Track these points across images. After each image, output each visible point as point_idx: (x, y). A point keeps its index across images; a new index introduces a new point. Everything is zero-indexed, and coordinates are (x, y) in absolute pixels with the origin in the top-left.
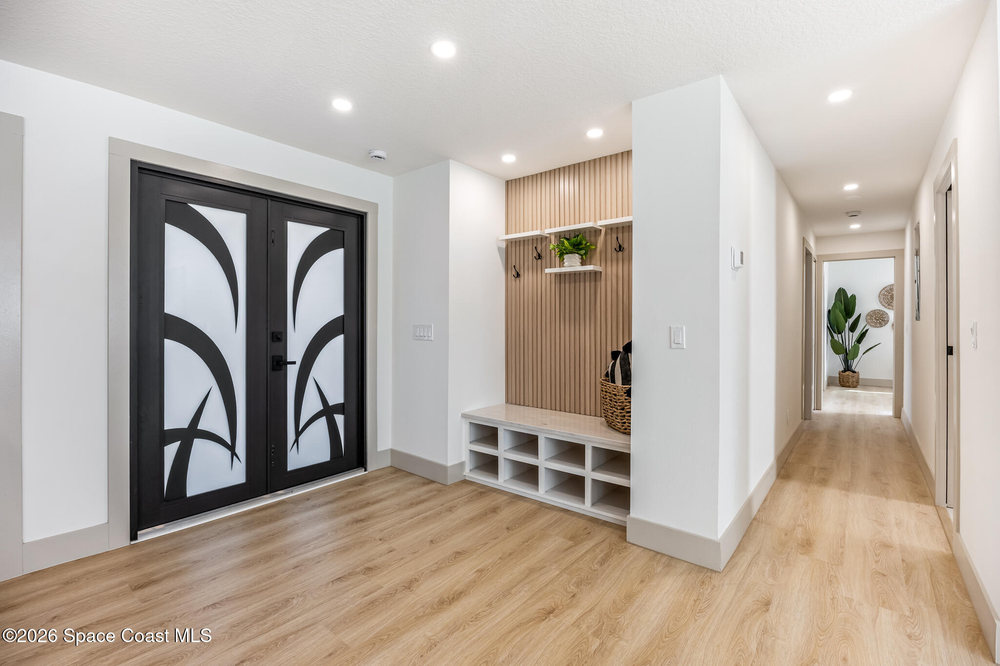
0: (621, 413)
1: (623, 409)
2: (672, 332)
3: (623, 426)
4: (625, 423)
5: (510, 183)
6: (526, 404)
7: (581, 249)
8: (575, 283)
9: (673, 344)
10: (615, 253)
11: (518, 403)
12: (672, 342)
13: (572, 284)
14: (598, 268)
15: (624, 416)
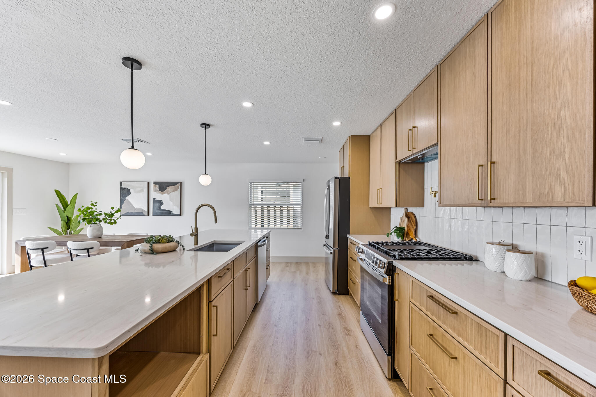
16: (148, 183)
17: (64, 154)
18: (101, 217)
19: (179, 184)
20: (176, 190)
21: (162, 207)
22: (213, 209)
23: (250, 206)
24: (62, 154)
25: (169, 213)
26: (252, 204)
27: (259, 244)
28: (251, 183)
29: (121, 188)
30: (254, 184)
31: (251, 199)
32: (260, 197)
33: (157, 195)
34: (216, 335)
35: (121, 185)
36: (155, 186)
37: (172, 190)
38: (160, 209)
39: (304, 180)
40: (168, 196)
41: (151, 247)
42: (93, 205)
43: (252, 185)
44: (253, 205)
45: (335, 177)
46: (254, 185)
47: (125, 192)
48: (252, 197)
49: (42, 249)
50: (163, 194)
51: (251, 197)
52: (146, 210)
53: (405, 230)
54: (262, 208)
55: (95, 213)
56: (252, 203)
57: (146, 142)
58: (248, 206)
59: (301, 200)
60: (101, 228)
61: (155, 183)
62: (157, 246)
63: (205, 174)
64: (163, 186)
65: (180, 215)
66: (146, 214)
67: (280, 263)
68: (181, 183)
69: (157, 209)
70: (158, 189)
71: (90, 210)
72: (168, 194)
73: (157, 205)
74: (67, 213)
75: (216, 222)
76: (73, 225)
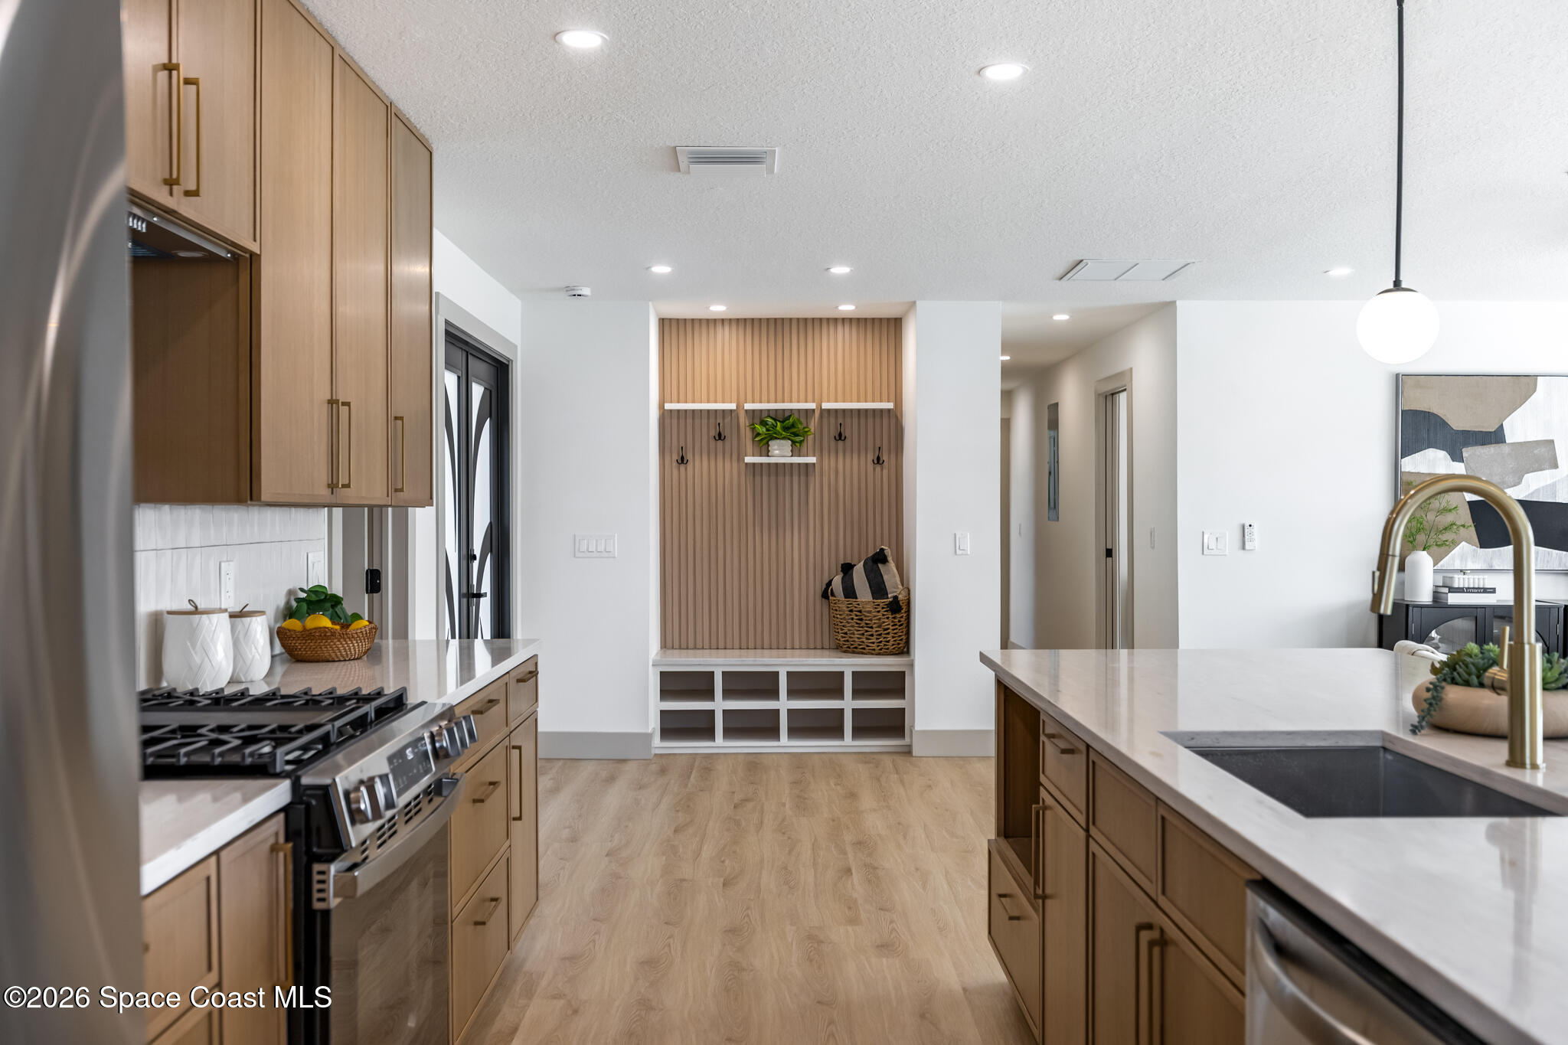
0: (877, 631)
1: (879, 627)
2: (957, 539)
3: (878, 646)
4: (881, 642)
5: (667, 324)
6: (699, 645)
7: (796, 435)
8: (777, 476)
9: (958, 550)
10: (833, 442)
11: (684, 645)
12: (958, 547)
13: (773, 478)
14: (812, 460)
15: (880, 635)
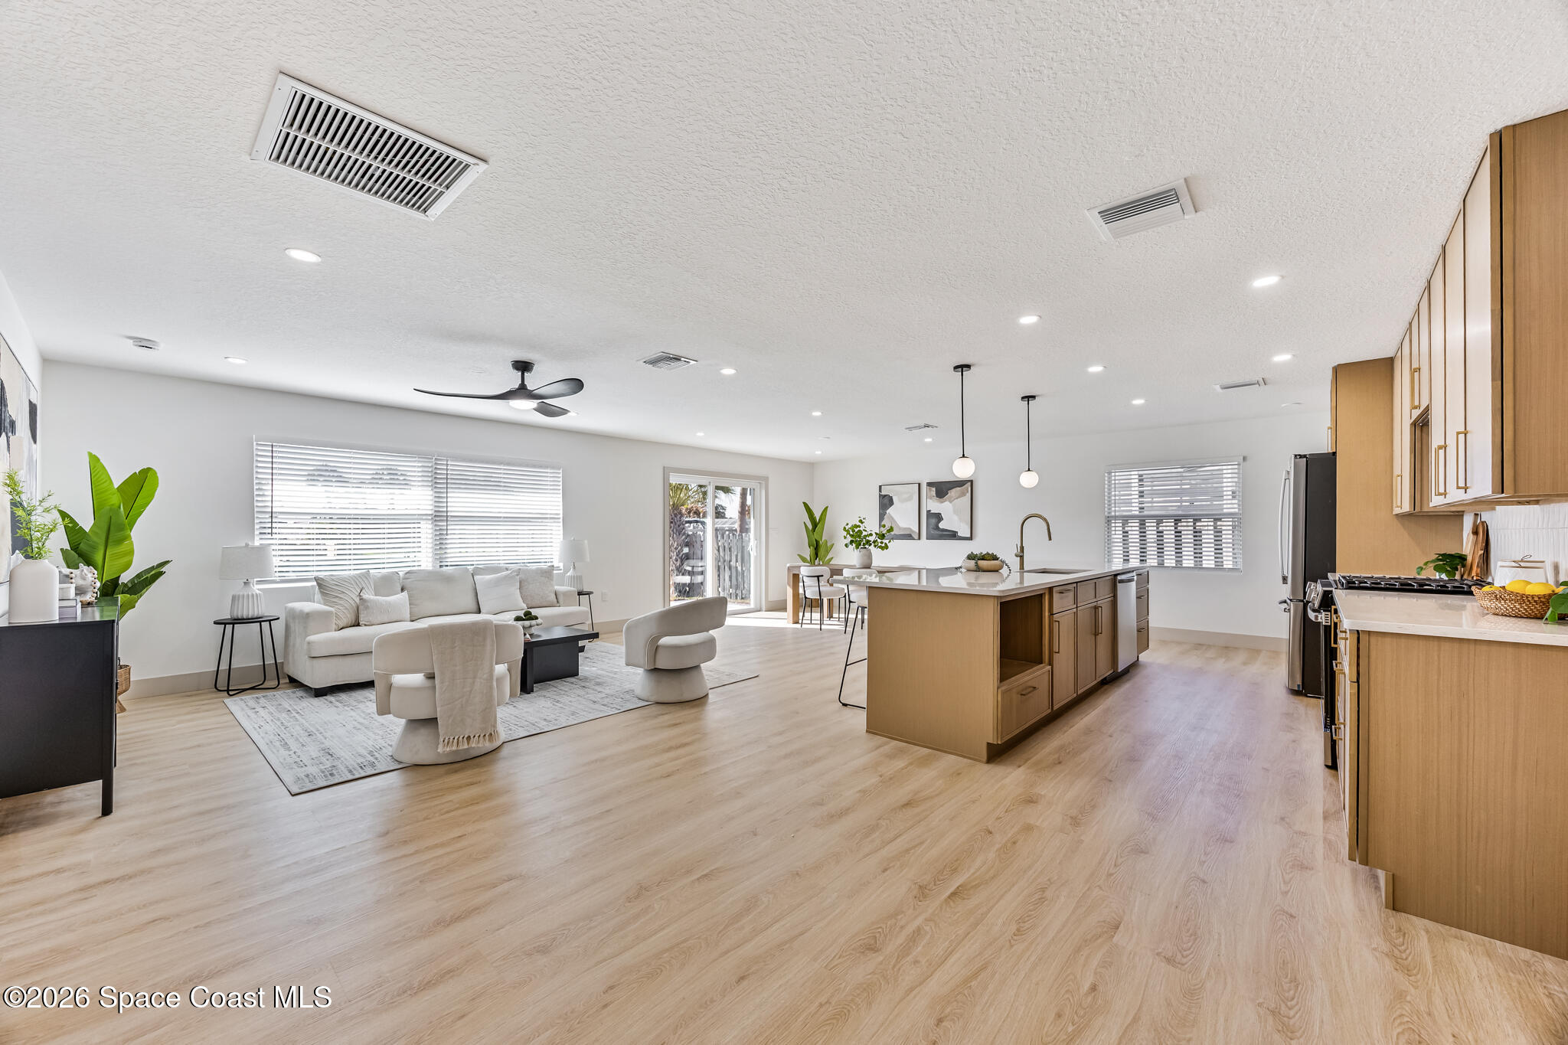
16: (919, 484)
17: (820, 453)
18: (872, 539)
19: (969, 483)
20: (963, 494)
21: (941, 525)
22: (1045, 520)
23: (1109, 520)
24: (819, 453)
25: (953, 535)
26: (1112, 517)
27: (1119, 578)
28: (1110, 473)
29: (880, 496)
30: (1117, 474)
31: (1109, 505)
32: (1137, 501)
33: (934, 505)
34: (1058, 652)
35: (880, 491)
36: (930, 490)
37: (957, 495)
38: (937, 528)
39: (1245, 459)
40: (950, 505)
41: (976, 563)
42: (861, 521)
43: (1113, 478)
44: (1116, 518)
45: (1296, 456)
46: (1117, 478)
47: (886, 502)
48: (1113, 502)
49: (818, 577)
50: (942, 502)
51: (1109, 501)
52: (917, 531)
53: (1466, 560)
54: (1142, 524)
55: (864, 533)
56: (1113, 514)
57: (932, 427)
58: (1103, 521)
59: (1239, 505)
60: (870, 556)
61: (930, 484)
62: (982, 563)
63: (1029, 470)
64: (942, 489)
65: (971, 538)
66: (916, 537)
67: (1179, 643)
68: (972, 481)
69: (933, 528)
70: (934, 493)
71: (858, 529)
72: (951, 502)
73: (933, 521)
74: (816, 536)
75: (1050, 539)
76: (821, 552)
